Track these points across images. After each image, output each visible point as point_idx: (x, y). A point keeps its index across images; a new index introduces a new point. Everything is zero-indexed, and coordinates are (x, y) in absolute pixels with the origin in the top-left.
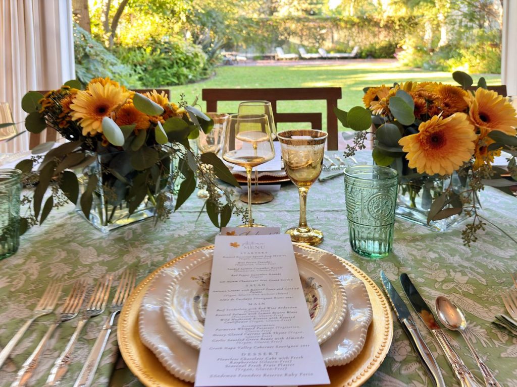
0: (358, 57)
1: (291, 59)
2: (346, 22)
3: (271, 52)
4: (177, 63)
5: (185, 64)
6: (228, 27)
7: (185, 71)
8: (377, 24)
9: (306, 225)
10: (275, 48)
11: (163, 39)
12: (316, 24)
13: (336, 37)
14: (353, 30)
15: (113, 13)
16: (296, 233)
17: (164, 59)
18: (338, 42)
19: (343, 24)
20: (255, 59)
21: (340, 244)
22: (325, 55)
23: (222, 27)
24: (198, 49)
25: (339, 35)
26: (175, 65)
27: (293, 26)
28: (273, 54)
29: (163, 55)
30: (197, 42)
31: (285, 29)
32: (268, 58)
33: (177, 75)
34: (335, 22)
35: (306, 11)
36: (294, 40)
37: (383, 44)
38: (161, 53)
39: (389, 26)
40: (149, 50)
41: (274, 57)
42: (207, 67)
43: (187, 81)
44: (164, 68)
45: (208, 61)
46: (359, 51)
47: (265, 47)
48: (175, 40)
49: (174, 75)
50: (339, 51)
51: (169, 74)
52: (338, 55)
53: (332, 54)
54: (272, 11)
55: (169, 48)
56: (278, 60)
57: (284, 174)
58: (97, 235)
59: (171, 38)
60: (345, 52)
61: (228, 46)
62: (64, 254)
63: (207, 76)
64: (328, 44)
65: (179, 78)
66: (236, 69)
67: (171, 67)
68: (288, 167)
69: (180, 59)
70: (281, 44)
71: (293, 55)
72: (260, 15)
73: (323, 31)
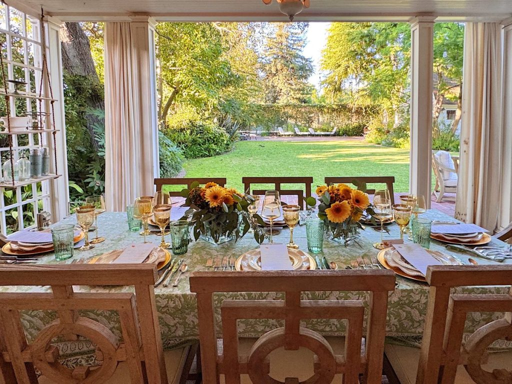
0: (336, 135)
1: (289, 135)
2: (328, 109)
3: (274, 130)
4: (208, 141)
5: (214, 141)
6: (243, 112)
7: (214, 147)
8: (350, 110)
9: (292, 242)
10: (277, 127)
11: (199, 122)
12: (307, 110)
13: (321, 119)
14: (333, 114)
15: (164, 105)
16: (289, 245)
17: (199, 138)
18: (323, 123)
19: (326, 110)
20: (262, 135)
21: (304, 248)
22: (313, 133)
23: (239, 112)
24: (223, 130)
25: (324, 118)
26: (207, 142)
27: (290, 111)
28: (275, 132)
29: (199, 136)
30: (222, 125)
31: (284, 113)
32: (272, 134)
33: (208, 150)
34: (321, 109)
35: (299, 99)
36: (291, 121)
37: (356, 124)
38: (197, 134)
39: (358, 112)
40: (188, 132)
41: (276, 133)
42: (229, 142)
43: (215, 153)
44: (200, 145)
45: (230, 138)
46: (338, 130)
47: (269, 127)
48: (207, 123)
49: (206, 149)
50: (323, 130)
51: (203, 149)
52: (323, 133)
53: (318, 133)
54: (275, 99)
55: (202, 130)
56: (279, 136)
57: (284, 222)
58: (214, 246)
59: (204, 123)
60: (328, 131)
61: (243, 126)
62: (205, 252)
63: (230, 150)
64: (315, 125)
65: (209, 152)
66: (249, 143)
67: (204, 143)
68: (286, 219)
69: (210, 138)
70: (281, 124)
71: (290, 133)
72: (266, 102)
73: (312, 115)
